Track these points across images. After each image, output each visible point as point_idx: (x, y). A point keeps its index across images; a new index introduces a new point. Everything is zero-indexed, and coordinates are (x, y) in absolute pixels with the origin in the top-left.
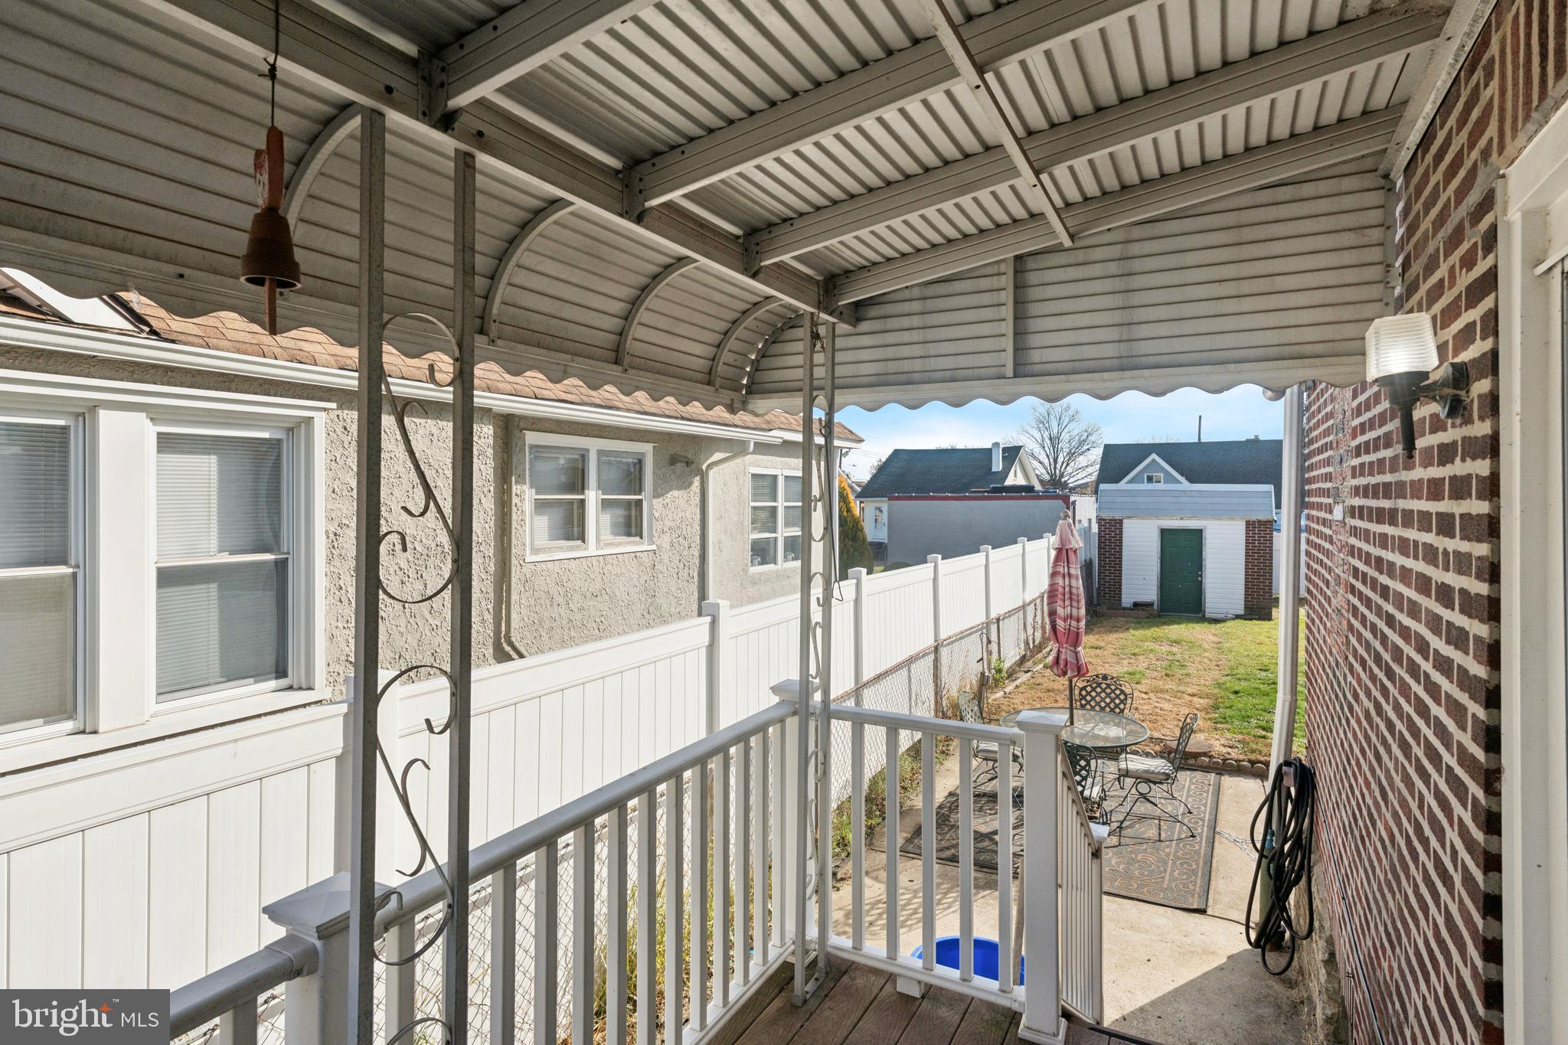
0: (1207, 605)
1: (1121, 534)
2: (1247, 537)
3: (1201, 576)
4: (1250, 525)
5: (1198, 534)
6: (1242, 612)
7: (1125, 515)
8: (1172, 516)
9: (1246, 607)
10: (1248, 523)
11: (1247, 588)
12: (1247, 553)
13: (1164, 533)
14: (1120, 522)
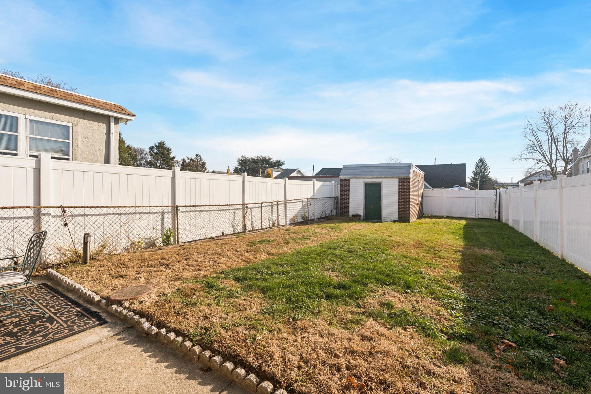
0: (383, 216)
1: (349, 184)
2: (399, 186)
3: (381, 203)
4: (400, 180)
5: (379, 185)
6: (397, 219)
7: (350, 177)
8: (368, 178)
9: (399, 217)
10: (400, 179)
11: (399, 208)
12: (399, 194)
13: (366, 185)
14: (349, 180)
